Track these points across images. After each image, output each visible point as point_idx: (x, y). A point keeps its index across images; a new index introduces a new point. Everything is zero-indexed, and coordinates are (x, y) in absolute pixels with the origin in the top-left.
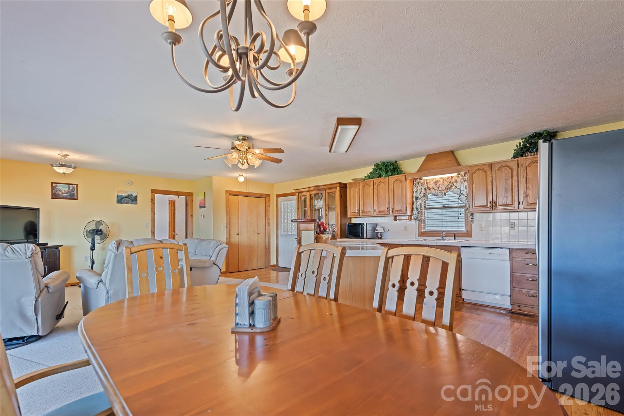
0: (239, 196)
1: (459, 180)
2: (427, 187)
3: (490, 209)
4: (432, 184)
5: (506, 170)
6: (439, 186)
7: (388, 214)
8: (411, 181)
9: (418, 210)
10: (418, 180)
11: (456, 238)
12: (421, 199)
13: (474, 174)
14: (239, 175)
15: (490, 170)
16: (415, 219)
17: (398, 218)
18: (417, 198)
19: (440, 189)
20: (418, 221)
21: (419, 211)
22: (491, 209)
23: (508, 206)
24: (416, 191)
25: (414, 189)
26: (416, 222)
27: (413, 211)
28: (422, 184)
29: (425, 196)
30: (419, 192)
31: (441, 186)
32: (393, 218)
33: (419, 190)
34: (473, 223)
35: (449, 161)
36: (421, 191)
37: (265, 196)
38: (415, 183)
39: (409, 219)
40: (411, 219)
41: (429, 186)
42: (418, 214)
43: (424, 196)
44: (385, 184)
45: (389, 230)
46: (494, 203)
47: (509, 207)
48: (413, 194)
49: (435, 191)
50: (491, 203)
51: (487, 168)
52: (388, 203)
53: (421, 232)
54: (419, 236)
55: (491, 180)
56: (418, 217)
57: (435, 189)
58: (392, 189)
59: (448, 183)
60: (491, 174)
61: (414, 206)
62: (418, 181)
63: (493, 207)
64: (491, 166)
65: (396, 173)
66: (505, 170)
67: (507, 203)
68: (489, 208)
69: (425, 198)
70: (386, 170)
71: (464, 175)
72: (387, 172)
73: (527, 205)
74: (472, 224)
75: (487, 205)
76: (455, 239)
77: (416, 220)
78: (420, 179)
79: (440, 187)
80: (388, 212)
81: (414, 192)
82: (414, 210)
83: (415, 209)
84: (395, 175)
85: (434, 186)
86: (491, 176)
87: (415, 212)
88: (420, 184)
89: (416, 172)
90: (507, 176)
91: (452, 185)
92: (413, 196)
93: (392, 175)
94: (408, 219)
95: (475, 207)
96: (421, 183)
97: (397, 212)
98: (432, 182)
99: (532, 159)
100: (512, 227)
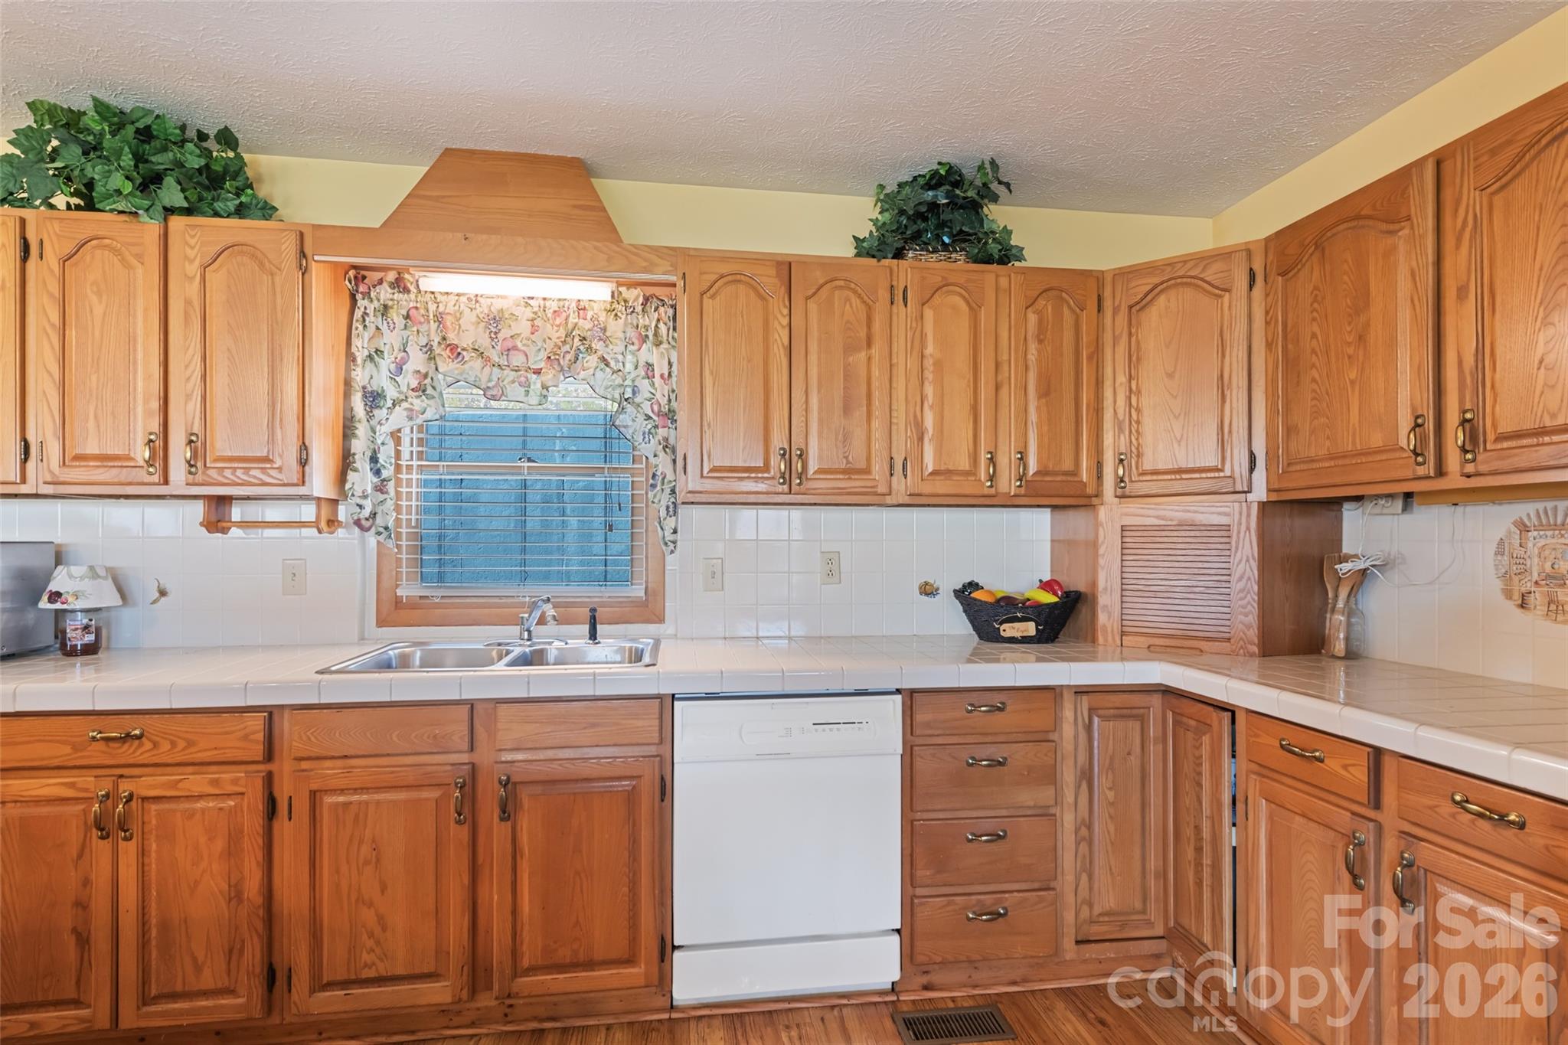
1: (615, 327)
2: (444, 339)
3: (780, 488)
4: (472, 328)
5: (848, 306)
6: (509, 344)
7: (155, 479)
8: (337, 290)
9: (378, 473)
10: (385, 293)
11: (601, 628)
12: (405, 405)
13: (713, 297)
15: (783, 290)
16: (358, 523)
17: (236, 513)
18: (374, 399)
19: (517, 360)
20: (379, 533)
21: (385, 474)
22: (786, 488)
23: (850, 479)
24: (370, 357)
25: (357, 343)
26: (363, 543)
27: (351, 476)
28: (407, 317)
29: (430, 391)
30: (386, 364)
31: (519, 345)
32: (198, 509)
33: (386, 350)
34: (672, 552)
35: (575, 207)
36: (404, 362)
38: (362, 303)
39: (323, 525)
40: (333, 523)
41: (452, 337)
42: (382, 497)
43: (421, 389)
44: (128, 266)
45: (163, 593)
46: (800, 456)
47: (856, 484)
48: (348, 370)
49: (487, 369)
50: (787, 456)
51: (769, 280)
52: (155, 405)
53: (398, 602)
54: (381, 623)
55: (786, 342)
56: (379, 510)
57: (488, 359)
58: (188, 302)
59: (562, 333)
60: (786, 311)
61: (359, 446)
62: (382, 297)
63: (794, 475)
64: (786, 272)
65: (231, 206)
66: (845, 303)
67: (848, 462)
68: (775, 482)
69: (431, 402)
70: (139, 158)
71: (639, 309)
72: (149, 182)
74: (669, 558)
75: (766, 468)
76: (593, 635)
77: (368, 529)
78: (399, 285)
79: (515, 348)
80: (160, 466)
81: (359, 361)
82: (356, 470)
83: (362, 464)
84: (216, 214)
85: (484, 342)
86: (785, 322)
87: (363, 479)
88: (396, 316)
89: (377, 225)
90: (852, 334)
91: (582, 348)
92: (348, 383)
93: (189, 211)
94: (316, 525)
95: (711, 471)
96: (404, 312)
97: (228, 473)
98: (469, 318)
99: (943, 277)
100: (830, 573)
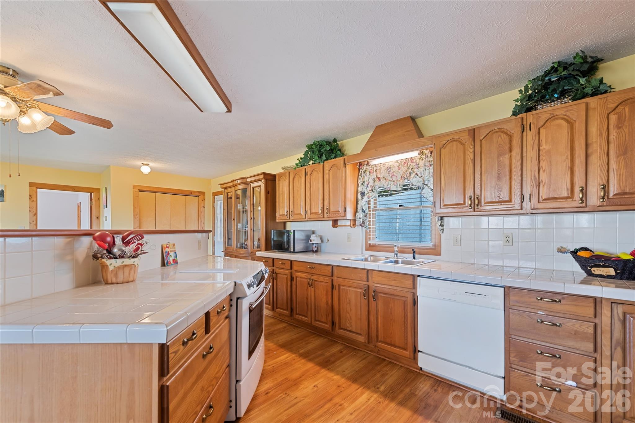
0: (156, 192)
1: (421, 163)
2: (377, 176)
3: (470, 210)
4: (384, 171)
5: (500, 138)
6: (392, 174)
7: (322, 217)
8: (354, 169)
9: (365, 212)
10: (365, 167)
11: (417, 256)
12: (368, 195)
13: (444, 148)
14: (142, 164)
15: (471, 140)
16: (361, 225)
17: (340, 223)
18: (363, 194)
19: (394, 178)
20: (365, 227)
21: (366, 212)
22: (472, 210)
23: (502, 205)
24: (362, 184)
25: (359, 181)
26: (362, 230)
27: (357, 214)
28: (370, 172)
29: (374, 190)
30: (365, 184)
31: (395, 174)
32: (331, 223)
33: (365, 181)
34: (443, 233)
35: (407, 131)
36: (369, 183)
37: (197, 194)
38: (361, 171)
39: (352, 225)
40: (354, 225)
41: (379, 176)
42: (366, 218)
43: (372, 190)
44: (318, 173)
45: (328, 241)
46: (478, 198)
47: (504, 206)
48: (357, 188)
49: (387, 182)
50: (472, 199)
51: (465, 138)
52: (322, 202)
53: (370, 244)
54: (367, 250)
55: (472, 157)
56: (365, 221)
57: (387, 180)
59: (406, 168)
60: (472, 147)
61: (359, 206)
62: (364, 168)
63: (475, 205)
64: (472, 133)
65: (334, 156)
66: (498, 138)
67: (500, 198)
68: (468, 208)
69: (374, 193)
70: (319, 151)
71: (429, 156)
72: (320, 156)
73: (539, 202)
74: (442, 235)
75: (464, 204)
76: (414, 258)
77: (363, 226)
78: (368, 164)
79: (394, 175)
80: (323, 214)
81: (360, 185)
82: (358, 212)
83: (360, 211)
84: (332, 159)
85: (386, 175)
86: (472, 151)
87: (360, 214)
88: (367, 173)
89: (359, 152)
90: (502, 149)
91: (412, 171)
92: (357, 190)
93: (327, 159)
94: (350, 226)
95: (444, 206)
96: (369, 171)
97: (337, 214)
98: (383, 169)
99: (550, 114)
100: (508, 241)
